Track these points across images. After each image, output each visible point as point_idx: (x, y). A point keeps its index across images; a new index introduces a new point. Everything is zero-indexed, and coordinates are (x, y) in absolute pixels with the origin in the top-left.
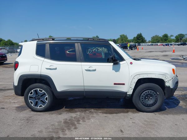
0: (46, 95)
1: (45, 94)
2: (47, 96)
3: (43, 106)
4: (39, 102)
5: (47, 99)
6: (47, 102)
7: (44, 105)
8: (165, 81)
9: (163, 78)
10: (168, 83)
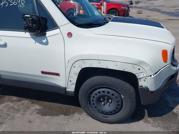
8: (138, 77)
9: (134, 71)
10: (145, 81)
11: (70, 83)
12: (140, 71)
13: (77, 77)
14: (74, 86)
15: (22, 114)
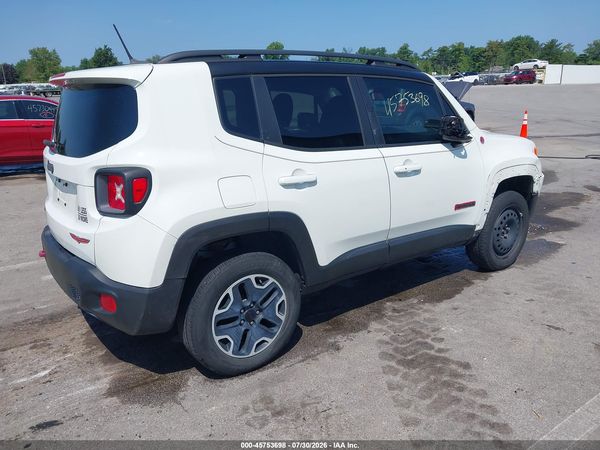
0: (280, 294)
1: (275, 289)
2: (283, 298)
3: (270, 341)
4: (255, 328)
5: (283, 308)
6: (283, 318)
7: (271, 335)
14: (486, 217)
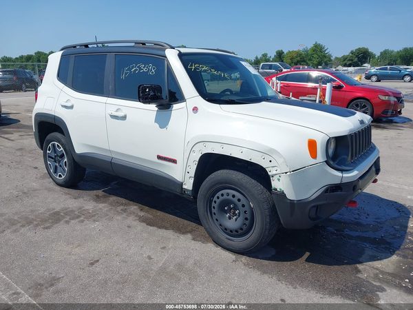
1: (64, 154)
2: (66, 160)
3: (63, 177)
4: (59, 168)
5: (66, 165)
6: (66, 170)
8: (269, 173)
9: (264, 164)
10: (279, 180)
11: (187, 175)
12: (271, 164)
13: (196, 166)
14: (192, 181)
15: (124, 217)
